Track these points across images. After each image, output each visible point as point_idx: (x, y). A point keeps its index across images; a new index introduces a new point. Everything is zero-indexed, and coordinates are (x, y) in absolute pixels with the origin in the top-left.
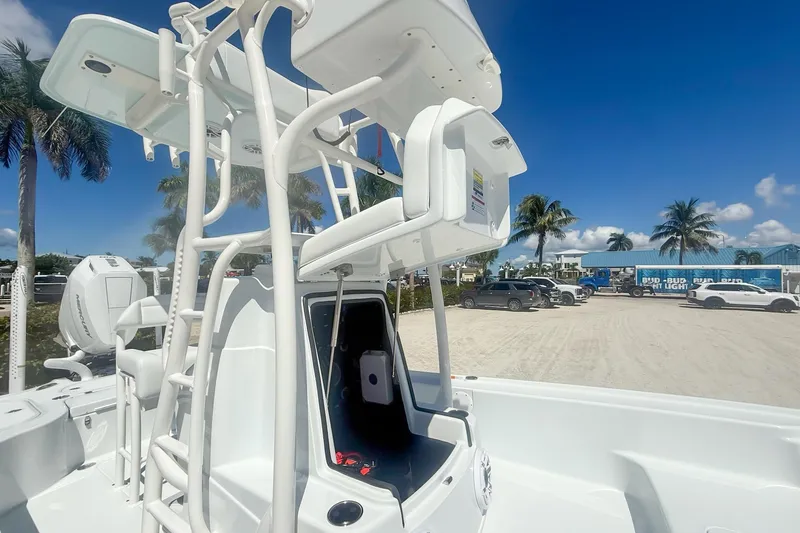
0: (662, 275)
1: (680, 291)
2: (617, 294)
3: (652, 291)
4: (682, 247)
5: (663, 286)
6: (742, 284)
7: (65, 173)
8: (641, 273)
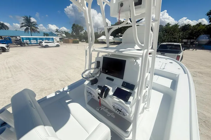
0: (29, 39)
1: (35, 44)
2: (16, 46)
3: (27, 44)
4: (31, 30)
5: (30, 42)
6: (48, 41)
8: (23, 38)
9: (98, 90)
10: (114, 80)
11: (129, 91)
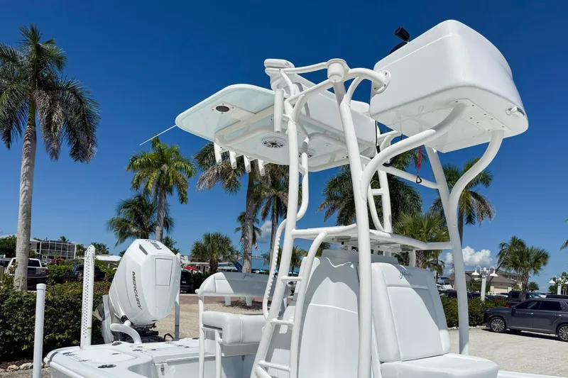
7: (55, 154)
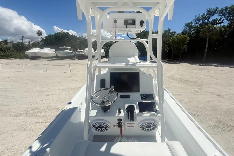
9: (118, 115)
10: (129, 96)
11: (150, 101)
